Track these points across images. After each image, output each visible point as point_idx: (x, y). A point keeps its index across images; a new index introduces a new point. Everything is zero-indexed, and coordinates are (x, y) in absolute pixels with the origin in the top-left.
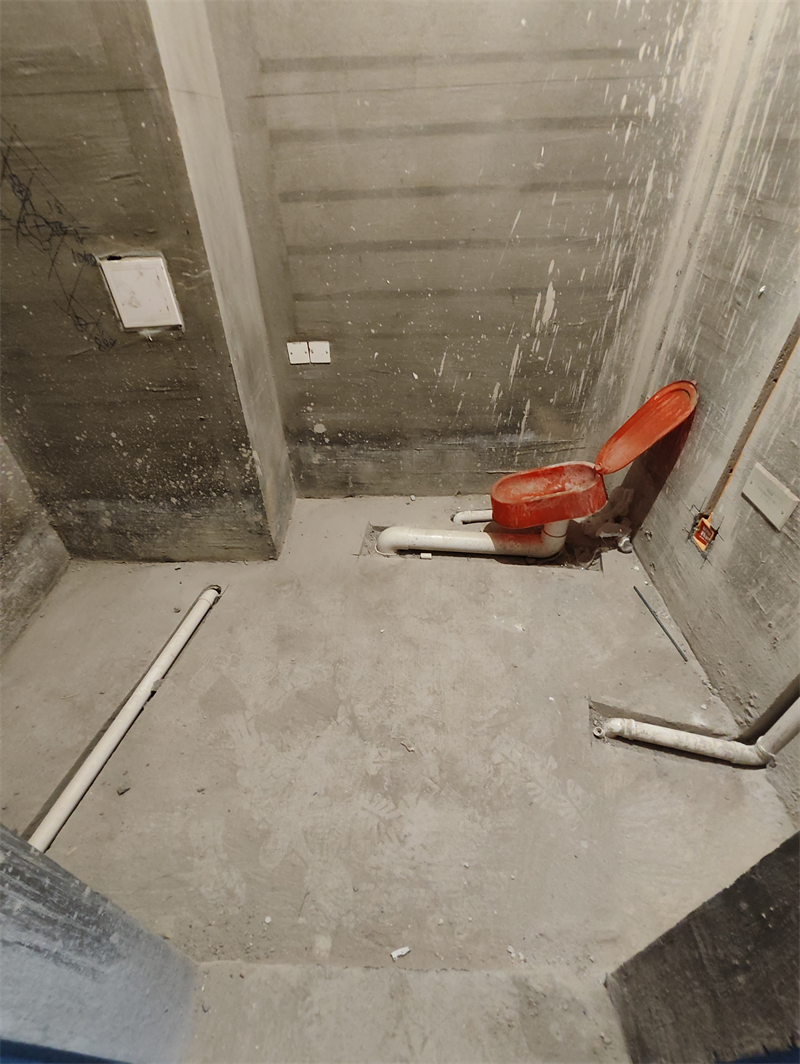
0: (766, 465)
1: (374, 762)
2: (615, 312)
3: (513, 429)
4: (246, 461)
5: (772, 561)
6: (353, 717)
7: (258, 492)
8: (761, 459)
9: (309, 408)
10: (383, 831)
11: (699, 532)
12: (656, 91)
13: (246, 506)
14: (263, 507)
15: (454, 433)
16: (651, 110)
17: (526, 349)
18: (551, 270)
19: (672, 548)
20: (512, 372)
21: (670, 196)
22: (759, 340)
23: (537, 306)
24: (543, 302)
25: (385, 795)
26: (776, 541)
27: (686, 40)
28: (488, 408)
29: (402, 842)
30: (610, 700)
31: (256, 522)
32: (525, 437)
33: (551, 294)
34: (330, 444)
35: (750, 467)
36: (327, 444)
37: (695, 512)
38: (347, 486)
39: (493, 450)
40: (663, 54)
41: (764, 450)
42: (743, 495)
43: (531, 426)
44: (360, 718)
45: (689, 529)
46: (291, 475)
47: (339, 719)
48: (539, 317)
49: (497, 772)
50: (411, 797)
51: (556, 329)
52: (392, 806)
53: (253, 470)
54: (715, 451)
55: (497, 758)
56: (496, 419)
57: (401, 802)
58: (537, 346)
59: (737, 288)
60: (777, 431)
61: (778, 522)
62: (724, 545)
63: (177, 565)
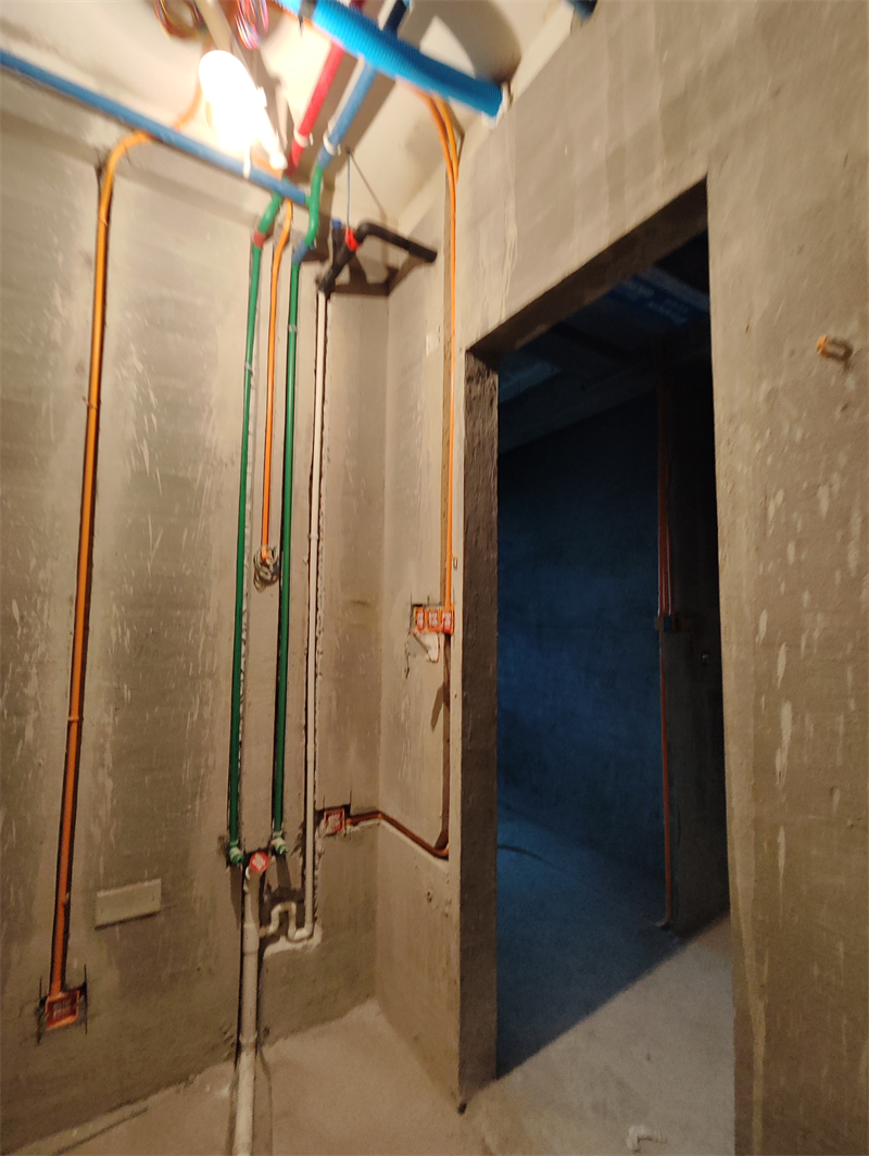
0: (107, 888)
5: (167, 935)
8: (99, 889)
11: (50, 1019)
22: (21, 818)
26: (161, 919)
35: (91, 904)
41: (97, 880)
42: (100, 928)
45: (35, 1030)
54: (23, 933)
60: (101, 859)
61: (155, 905)
62: (105, 984)
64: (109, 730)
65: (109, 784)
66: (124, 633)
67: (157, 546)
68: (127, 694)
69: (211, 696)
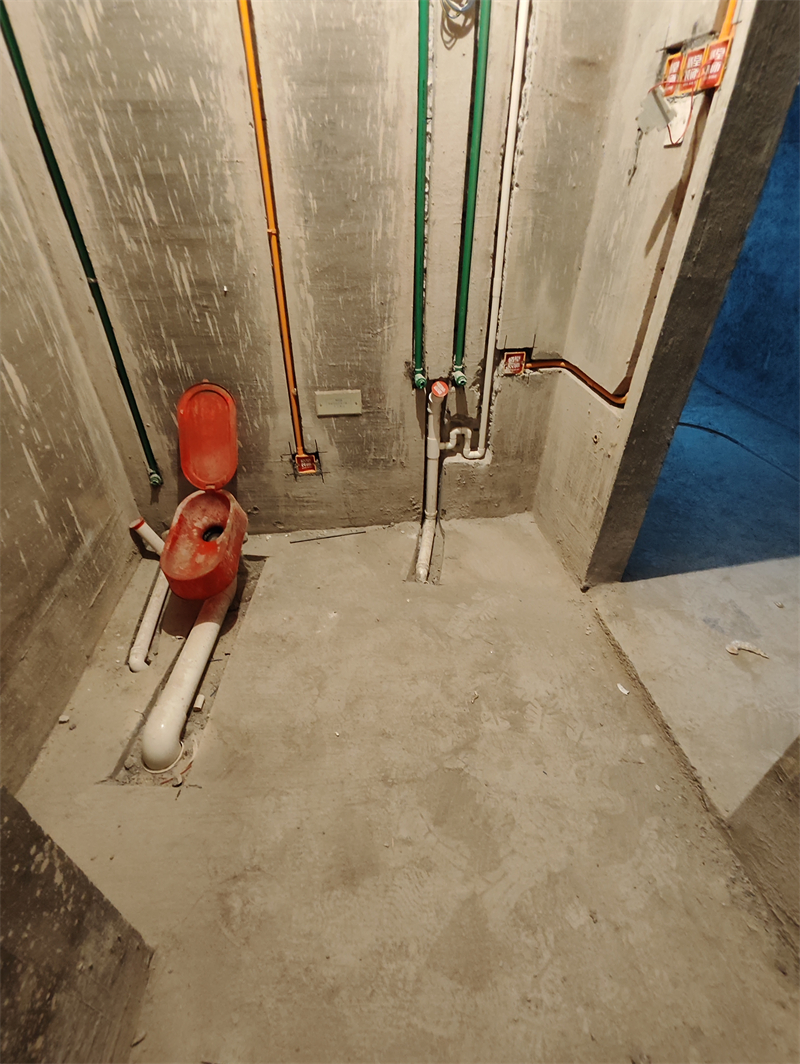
0: (323, 389)
1: (497, 724)
2: (61, 367)
3: (75, 542)
5: (369, 432)
6: (456, 751)
8: (316, 389)
10: (552, 710)
11: (300, 467)
15: (40, 597)
17: (32, 446)
19: (287, 496)
20: (37, 479)
22: (251, 322)
23: (9, 389)
24: (9, 380)
25: (524, 712)
26: (364, 421)
28: (46, 537)
29: (554, 696)
30: (405, 571)
32: (88, 539)
33: (9, 368)
35: (312, 399)
37: (287, 458)
39: (79, 579)
41: (314, 382)
42: (320, 417)
43: (86, 525)
44: (455, 744)
45: (292, 471)
47: (462, 765)
48: (18, 401)
49: (478, 637)
50: (518, 693)
51: (37, 407)
52: (529, 705)
54: (272, 410)
55: (467, 636)
56: (59, 543)
57: (524, 700)
58: (36, 435)
59: (194, 297)
60: (314, 366)
61: (358, 409)
62: (330, 455)
64: (302, 244)
68: (314, 204)
69: (393, 210)
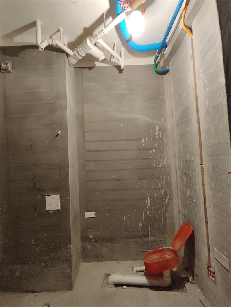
0: (216, 248)
2: (166, 203)
3: (147, 236)
4: (69, 248)
7: (70, 260)
8: (215, 246)
9: (89, 230)
11: (210, 274)
12: (161, 164)
13: (66, 266)
14: (71, 266)
15: (130, 238)
16: (160, 166)
17: (146, 213)
18: (148, 194)
19: (206, 281)
20: (143, 219)
21: (170, 180)
23: (146, 202)
24: (148, 202)
27: (163, 157)
28: (139, 230)
31: (68, 273)
32: (151, 239)
33: (149, 200)
34: (94, 242)
35: (213, 249)
36: (93, 242)
38: (98, 258)
39: (142, 243)
40: (160, 159)
41: (214, 243)
42: (216, 259)
43: (152, 235)
46: (81, 253)
48: (148, 205)
51: (152, 208)
53: (70, 251)
54: (203, 243)
56: (141, 233)
58: (148, 212)
59: (190, 200)
60: (214, 237)
61: (228, 268)
63: (36, 294)
64: (210, 195)
65: (213, 213)
66: (210, 165)
67: (213, 133)
68: (213, 185)
